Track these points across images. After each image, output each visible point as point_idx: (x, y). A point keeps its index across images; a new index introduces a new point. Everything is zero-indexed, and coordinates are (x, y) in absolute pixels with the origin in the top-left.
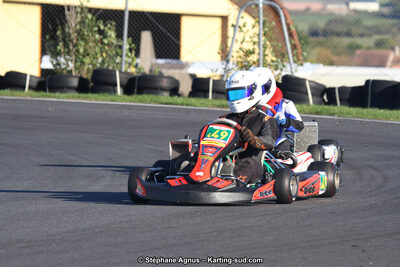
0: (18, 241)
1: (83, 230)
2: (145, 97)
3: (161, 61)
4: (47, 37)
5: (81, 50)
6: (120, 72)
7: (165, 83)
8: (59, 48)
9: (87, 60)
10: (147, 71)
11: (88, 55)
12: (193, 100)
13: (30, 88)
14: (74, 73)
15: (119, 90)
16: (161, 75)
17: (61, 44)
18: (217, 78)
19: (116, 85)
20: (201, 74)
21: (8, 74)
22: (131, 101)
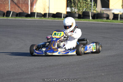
0: (61, 64)
1: (80, 61)
2: (99, 20)
3: (103, 9)
4: (69, 2)
5: (79, 6)
6: (91, 12)
7: (105, 16)
8: (72, 5)
9: (81, 9)
10: (99, 12)
11: (81, 7)
12: (114, 21)
13: (63, 17)
14: (77, 13)
15: (91, 18)
16: (104, 13)
17: (73, 4)
18: (121, 14)
19: (90, 16)
20: (116, 13)
21: (57, 13)
22: (94, 21)
